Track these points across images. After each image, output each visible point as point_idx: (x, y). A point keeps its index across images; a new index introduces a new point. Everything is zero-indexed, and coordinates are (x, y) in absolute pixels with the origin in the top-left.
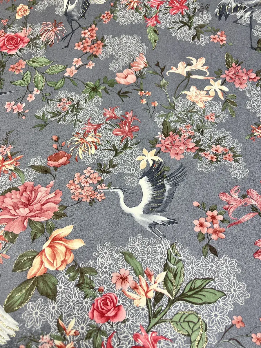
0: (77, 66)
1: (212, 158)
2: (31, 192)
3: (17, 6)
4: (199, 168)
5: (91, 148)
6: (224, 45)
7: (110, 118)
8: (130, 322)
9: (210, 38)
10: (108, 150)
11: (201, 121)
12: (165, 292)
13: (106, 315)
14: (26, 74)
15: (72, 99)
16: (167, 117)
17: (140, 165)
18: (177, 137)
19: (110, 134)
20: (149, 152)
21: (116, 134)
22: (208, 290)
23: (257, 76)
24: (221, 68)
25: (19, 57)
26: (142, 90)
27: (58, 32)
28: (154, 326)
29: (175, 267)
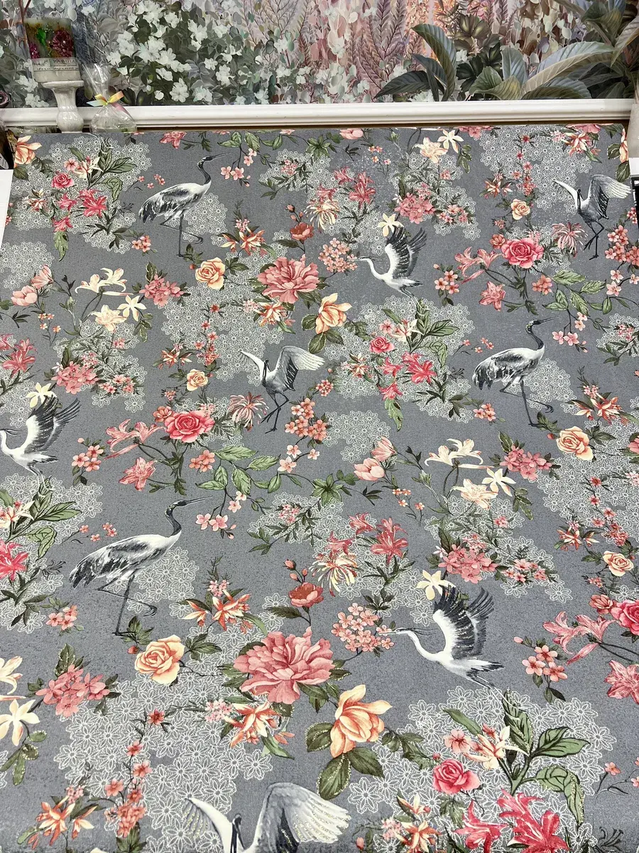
0: (295, 457)
1: (519, 577)
2: (284, 646)
3: (188, 372)
4: (507, 593)
5: (347, 575)
6: (493, 421)
7: (361, 529)
8: (488, 787)
9: (474, 413)
10: (373, 575)
11: (489, 527)
12: (516, 748)
13: (456, 784)
14: (219, 470)
15: (298, 505)
16: (442, 523)
17: (427, 594)
18: (464, 551)
19: (368, 553)
20: (431, 575)
21: (376, 553)
22: (566, 740)
23: (547, 462)
24: (497, 452)
25: (202, 446)
26: (396, 488)
27: (257, 409)
28: (518, 787)
29: (518, 719)
